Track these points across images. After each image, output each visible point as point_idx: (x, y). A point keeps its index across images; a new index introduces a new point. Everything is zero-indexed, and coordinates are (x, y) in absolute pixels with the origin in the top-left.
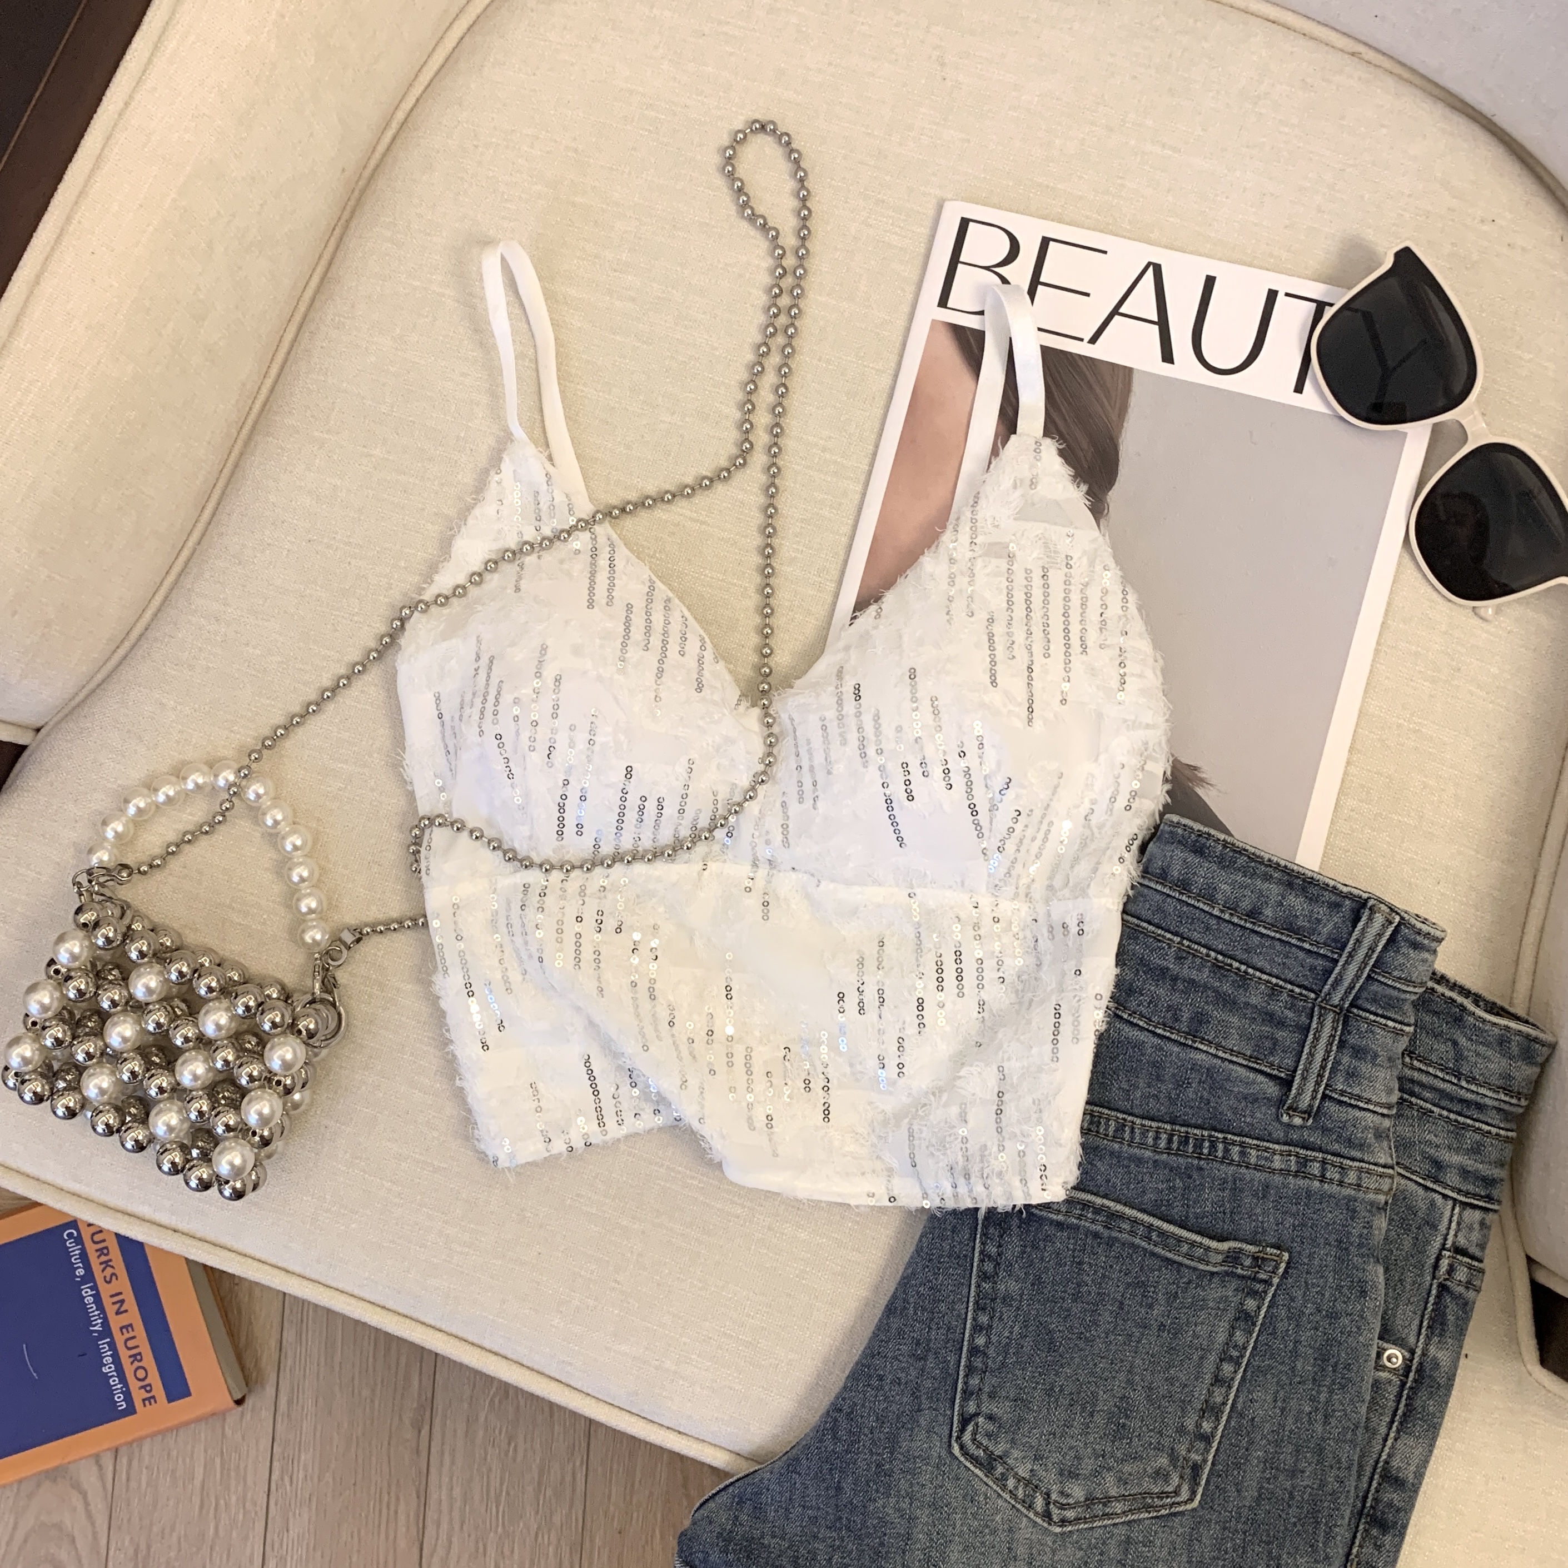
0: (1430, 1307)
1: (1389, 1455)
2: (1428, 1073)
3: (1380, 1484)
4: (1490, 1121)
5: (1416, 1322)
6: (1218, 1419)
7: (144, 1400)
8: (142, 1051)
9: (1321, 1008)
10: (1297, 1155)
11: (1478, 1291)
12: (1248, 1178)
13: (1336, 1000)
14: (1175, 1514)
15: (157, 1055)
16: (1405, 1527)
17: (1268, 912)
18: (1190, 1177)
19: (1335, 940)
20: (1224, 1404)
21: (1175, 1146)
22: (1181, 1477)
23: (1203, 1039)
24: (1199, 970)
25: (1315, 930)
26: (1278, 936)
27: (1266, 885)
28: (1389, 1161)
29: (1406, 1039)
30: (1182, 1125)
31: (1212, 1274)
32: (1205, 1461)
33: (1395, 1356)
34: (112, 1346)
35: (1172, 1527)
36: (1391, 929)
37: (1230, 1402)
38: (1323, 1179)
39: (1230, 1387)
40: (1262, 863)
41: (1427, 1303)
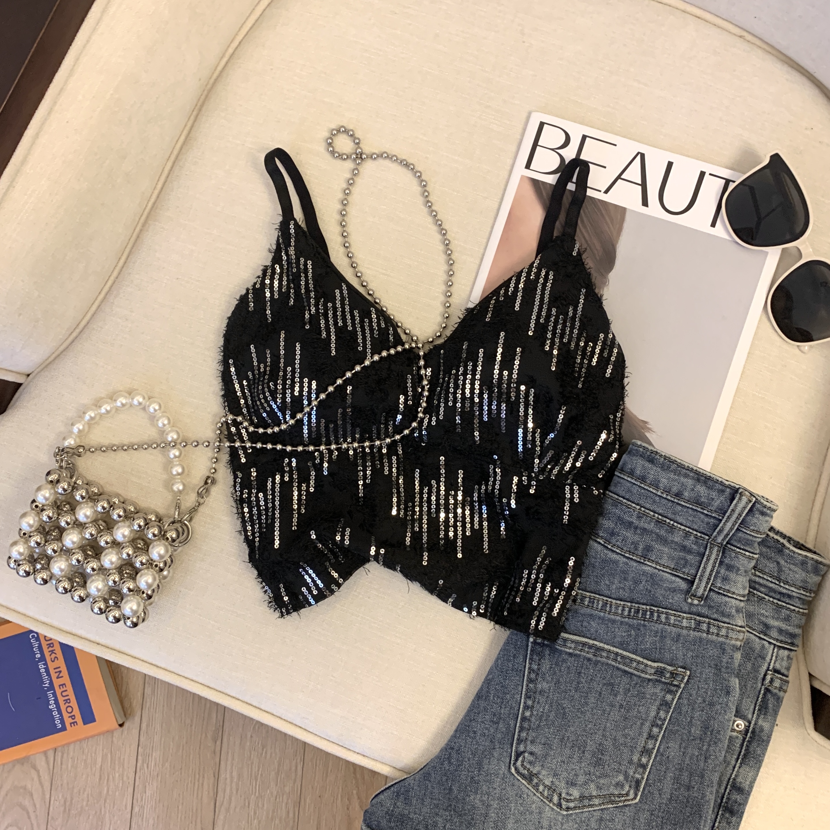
0: (760, 699)
1: (736, 776)
2: (763, 578)
3: (730, 791)
4: (795, 604)
5: (752, 707)
6: (650, 757)
7: (71, 724)
8: (83, 549)
9: (711, 544)
10: (695, 620)
11: (785, 692)
12: (669, 630)
13: (719, 540)
14: (626, 806)
15: (90, 551)
16: (743, 813)
17: (686, 494)
18: (639, 629)
19: (721, 509)
20: (654, 749)
21: (632, 614)
22: (630, 787)
23: (649, 559)
24: (649, 523)
25: (710, 504)
26: (691, 506)
27: (686, 480)
28: (743, 624)
29: (755, 561)
30: (636, 603)
31: (649, 680)
32: (643, 778)
33: (741, 724)
34: (55, 694)
35: (625, 812)
36: (750, 505)
37: (656, 748)
38: (708, 632)
39: (657, 740)
40: (684, 468)
41: (758, 697)
